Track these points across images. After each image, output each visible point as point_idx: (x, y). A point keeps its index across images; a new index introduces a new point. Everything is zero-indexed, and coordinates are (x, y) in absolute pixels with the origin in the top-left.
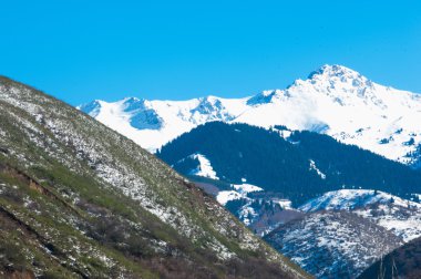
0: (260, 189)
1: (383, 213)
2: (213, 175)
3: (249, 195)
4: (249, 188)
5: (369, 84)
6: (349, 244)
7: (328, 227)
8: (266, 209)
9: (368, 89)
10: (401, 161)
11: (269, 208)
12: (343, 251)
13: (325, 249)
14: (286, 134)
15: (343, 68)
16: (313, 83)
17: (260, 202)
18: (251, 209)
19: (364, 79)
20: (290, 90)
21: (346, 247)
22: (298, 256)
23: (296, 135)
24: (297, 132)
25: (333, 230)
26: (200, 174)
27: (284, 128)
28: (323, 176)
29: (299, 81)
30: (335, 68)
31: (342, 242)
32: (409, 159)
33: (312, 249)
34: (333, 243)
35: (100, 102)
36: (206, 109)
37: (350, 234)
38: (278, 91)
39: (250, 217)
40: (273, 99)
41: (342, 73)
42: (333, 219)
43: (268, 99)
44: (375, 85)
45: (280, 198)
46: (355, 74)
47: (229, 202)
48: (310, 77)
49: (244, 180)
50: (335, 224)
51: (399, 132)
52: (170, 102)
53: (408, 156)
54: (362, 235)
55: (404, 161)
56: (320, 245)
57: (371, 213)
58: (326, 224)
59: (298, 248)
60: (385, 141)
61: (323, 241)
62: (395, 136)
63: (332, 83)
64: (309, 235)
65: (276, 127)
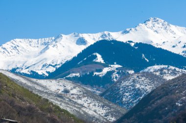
0: (121, 66)
1: (165, 73)
2: (102, 61)
3: (117, 69)
4: (117, 66)
5: (168, 25)
6: (149, 87)
7: (140, 80)
8: (123, 74)
9: (168, 27)
10: (180, 54)
11: (124, 74)
12: (147, 90)
13: (139, 89)
14: (132, 44)
15: (158, 19)
16: (146, 25)
17: (121, 71)
18: (117, 75)
19: (166, 23)
20: (137, 28)
21: (148, 88)
22: (127, 92)
23: (137, 44)
24: (137, 43)
25: (142, 81)
26: (97, 61)
27: (132, 42)
28: (148, 61)
29: (140, 24)
30: (155, 19)
31: (146, 86)
32: (184, 53)
33: (133, 90)
34: (142, 87)
35: (62, 35)
36: (104, 37)
37: (150, 83)
38: (132, 29)
39: (116, 78)
40: (130, 32)
41: (157, 21)
42: (142, 76)
43: (128, 32)
44: (171, 25)
45: (129, 70)
46: (163, 21)
47: (108, 72)
48: (145, 23)
49: (115, 63)
50: (143, 78)
51: (179, 43)
52: (90, 34)
53: (183, 52)
54: (155, 83)
55: (182, 54)
56: (136, 88)
57: (160, 73)
58: (139, 79)
59: (127, 89)
60: (174, 47)
61: (138, 86)
62: (178, 44)
63: (154, 24)
64: (132, 83)
65: (128, 41)
